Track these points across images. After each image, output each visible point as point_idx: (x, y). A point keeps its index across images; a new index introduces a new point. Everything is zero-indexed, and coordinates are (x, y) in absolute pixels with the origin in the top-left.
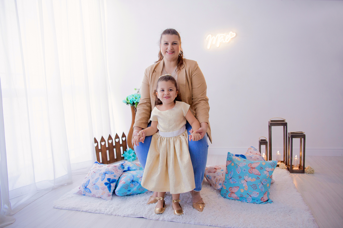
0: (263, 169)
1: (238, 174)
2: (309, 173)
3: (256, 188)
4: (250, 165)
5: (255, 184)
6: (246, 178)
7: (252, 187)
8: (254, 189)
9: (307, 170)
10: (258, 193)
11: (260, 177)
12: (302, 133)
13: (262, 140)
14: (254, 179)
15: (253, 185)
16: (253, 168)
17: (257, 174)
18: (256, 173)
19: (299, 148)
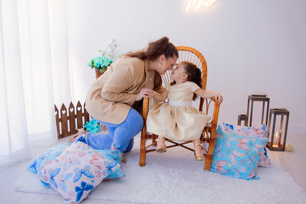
0: (253, 145)
1: (227, 148)
2: (289, 151)
3: (245, 164)
4: (240, 140)
5: (243, 160)
6: (235, 153)
7: (241, 162)
8: (242, 164)
9: (287, 148)
10: (246, 168)
11: (249, 153)
12: (285, 110)
13: (242, 115)
14: (243, 154)
15: (242, 160)
16: (243, 143)
17: (247, 150)
18: (245, 149)
19: (280, 125)
